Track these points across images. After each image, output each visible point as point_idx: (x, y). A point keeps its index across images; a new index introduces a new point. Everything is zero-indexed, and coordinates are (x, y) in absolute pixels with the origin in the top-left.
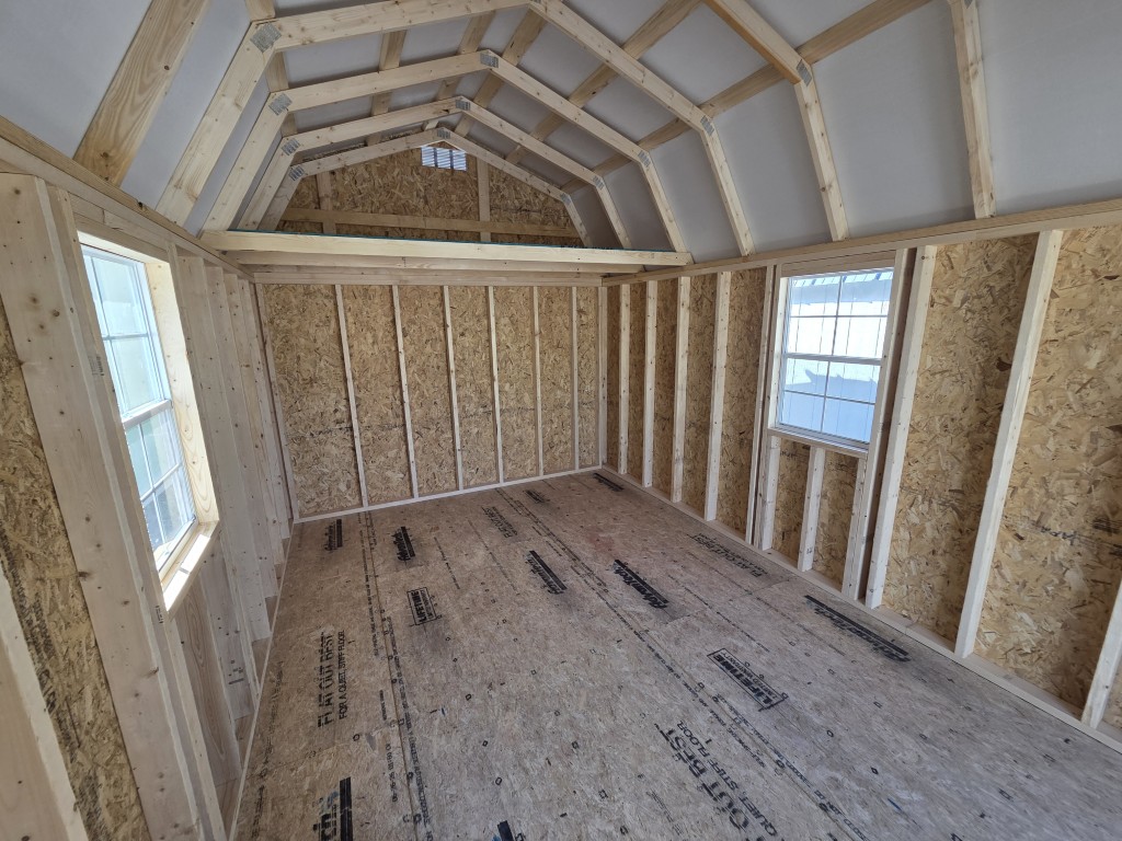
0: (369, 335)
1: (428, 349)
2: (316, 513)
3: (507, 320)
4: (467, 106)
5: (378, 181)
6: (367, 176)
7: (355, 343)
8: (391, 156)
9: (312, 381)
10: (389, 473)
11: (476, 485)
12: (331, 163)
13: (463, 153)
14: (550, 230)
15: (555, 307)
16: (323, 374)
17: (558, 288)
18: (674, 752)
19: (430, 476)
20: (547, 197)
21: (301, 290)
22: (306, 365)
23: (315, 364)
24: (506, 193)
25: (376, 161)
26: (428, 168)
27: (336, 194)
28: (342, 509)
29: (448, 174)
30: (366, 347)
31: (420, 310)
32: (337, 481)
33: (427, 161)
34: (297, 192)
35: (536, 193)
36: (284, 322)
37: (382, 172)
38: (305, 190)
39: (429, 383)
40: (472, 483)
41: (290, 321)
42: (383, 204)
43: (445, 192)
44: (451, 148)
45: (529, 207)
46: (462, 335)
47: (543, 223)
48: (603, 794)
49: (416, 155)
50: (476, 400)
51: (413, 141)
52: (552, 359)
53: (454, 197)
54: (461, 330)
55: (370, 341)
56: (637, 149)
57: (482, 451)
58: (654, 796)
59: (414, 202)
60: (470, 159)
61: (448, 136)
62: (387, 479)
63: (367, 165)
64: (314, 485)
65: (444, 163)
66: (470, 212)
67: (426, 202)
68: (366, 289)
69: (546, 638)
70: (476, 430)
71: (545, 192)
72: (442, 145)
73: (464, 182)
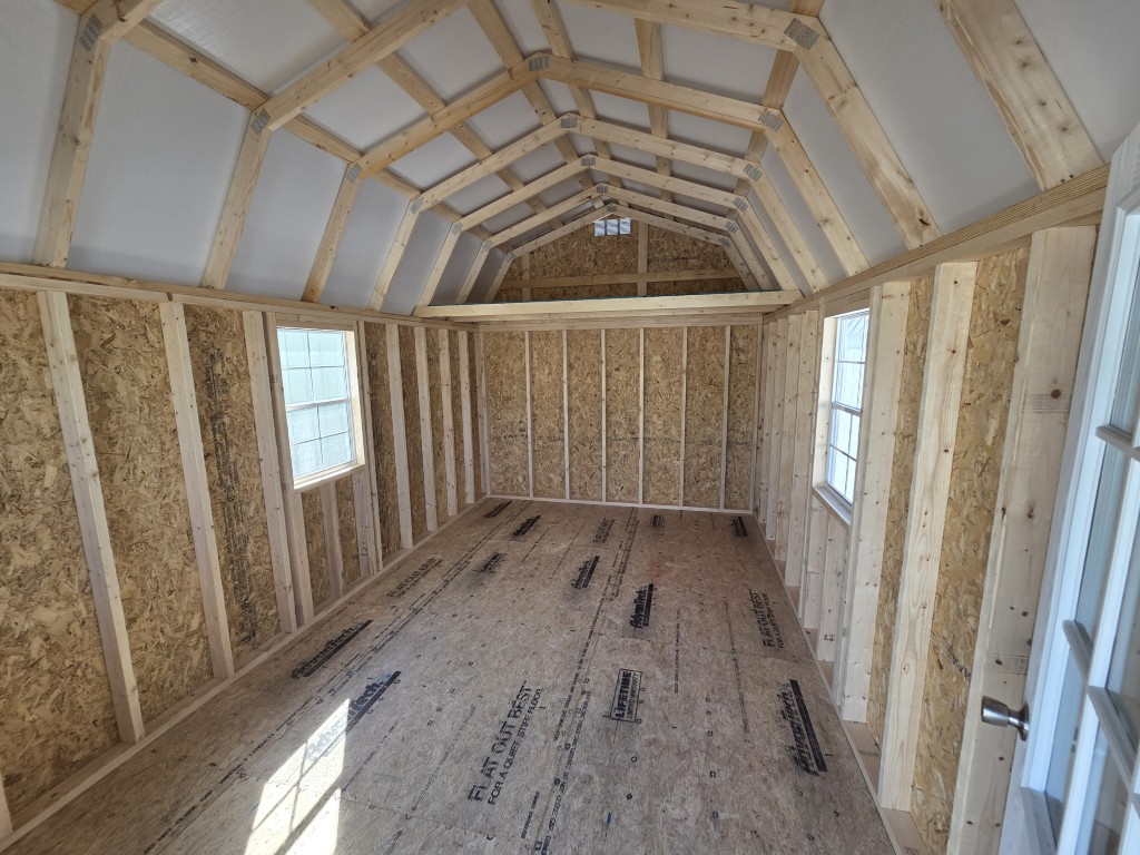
0: (546, 368)
1: (589, 381)
2: (502, 493)
3: (658, 358)
4: (606, 190)
5: (562, 253)
6: (554, 251)
7: (537, 374)
8: (572, 233)
9: (508, 399)
10: (552, 475)
11: (620, 501)
12: (531, 246)
13: (628, 220)
14: (709, 274)
15: (709, 345)
16: (515, 395)
17: (714, 328)
18: (514, 698)
19: (582, 484)
20: (707, 244)
21: (507, 336)
22: (506, 388)
23: (511, 388)
24: (665, 246)
25: (561, 239)
26: (600, 238)
27: (533, 268)
28: (519, 495)
29: (615, 239)
30: (543, 377)
31: (584, 349)
32: (517, 474)
33: (599, 231)
34: (510, 269)
35: (695, 242)
36: (496, 358)
37: (565, 246)
38: (515, 267)
39: (587, 408)
40: (617, 498)
41: (499, 357)
42: (563, 270)
43: (611, 254)
44: (618, 218)
45: (687, 255)
46: (617, 369)
47: (701, 267)
48: (452, 691)
49: (590, 230)
50: (625, 426)
51: (587, 219)
52: (703, 394)
53: (618, 257)
54: (615, 366)
55: (547, 372)
56: (732, 197)
57: (628, 472)
58: (473, 708)
59: (588, 265)
60: (633, 224)
61: (615, 210)
62: (550, 480)
63: (554, 243)
64: (504, 473)
65: (612, 230)
66: (630, 268)
67: (596, 264)
68: (547, 333)
69: (532, 608)
70: (624, 453)
71: (703, 239)
72: (611, 217)
73: (627, 243)
